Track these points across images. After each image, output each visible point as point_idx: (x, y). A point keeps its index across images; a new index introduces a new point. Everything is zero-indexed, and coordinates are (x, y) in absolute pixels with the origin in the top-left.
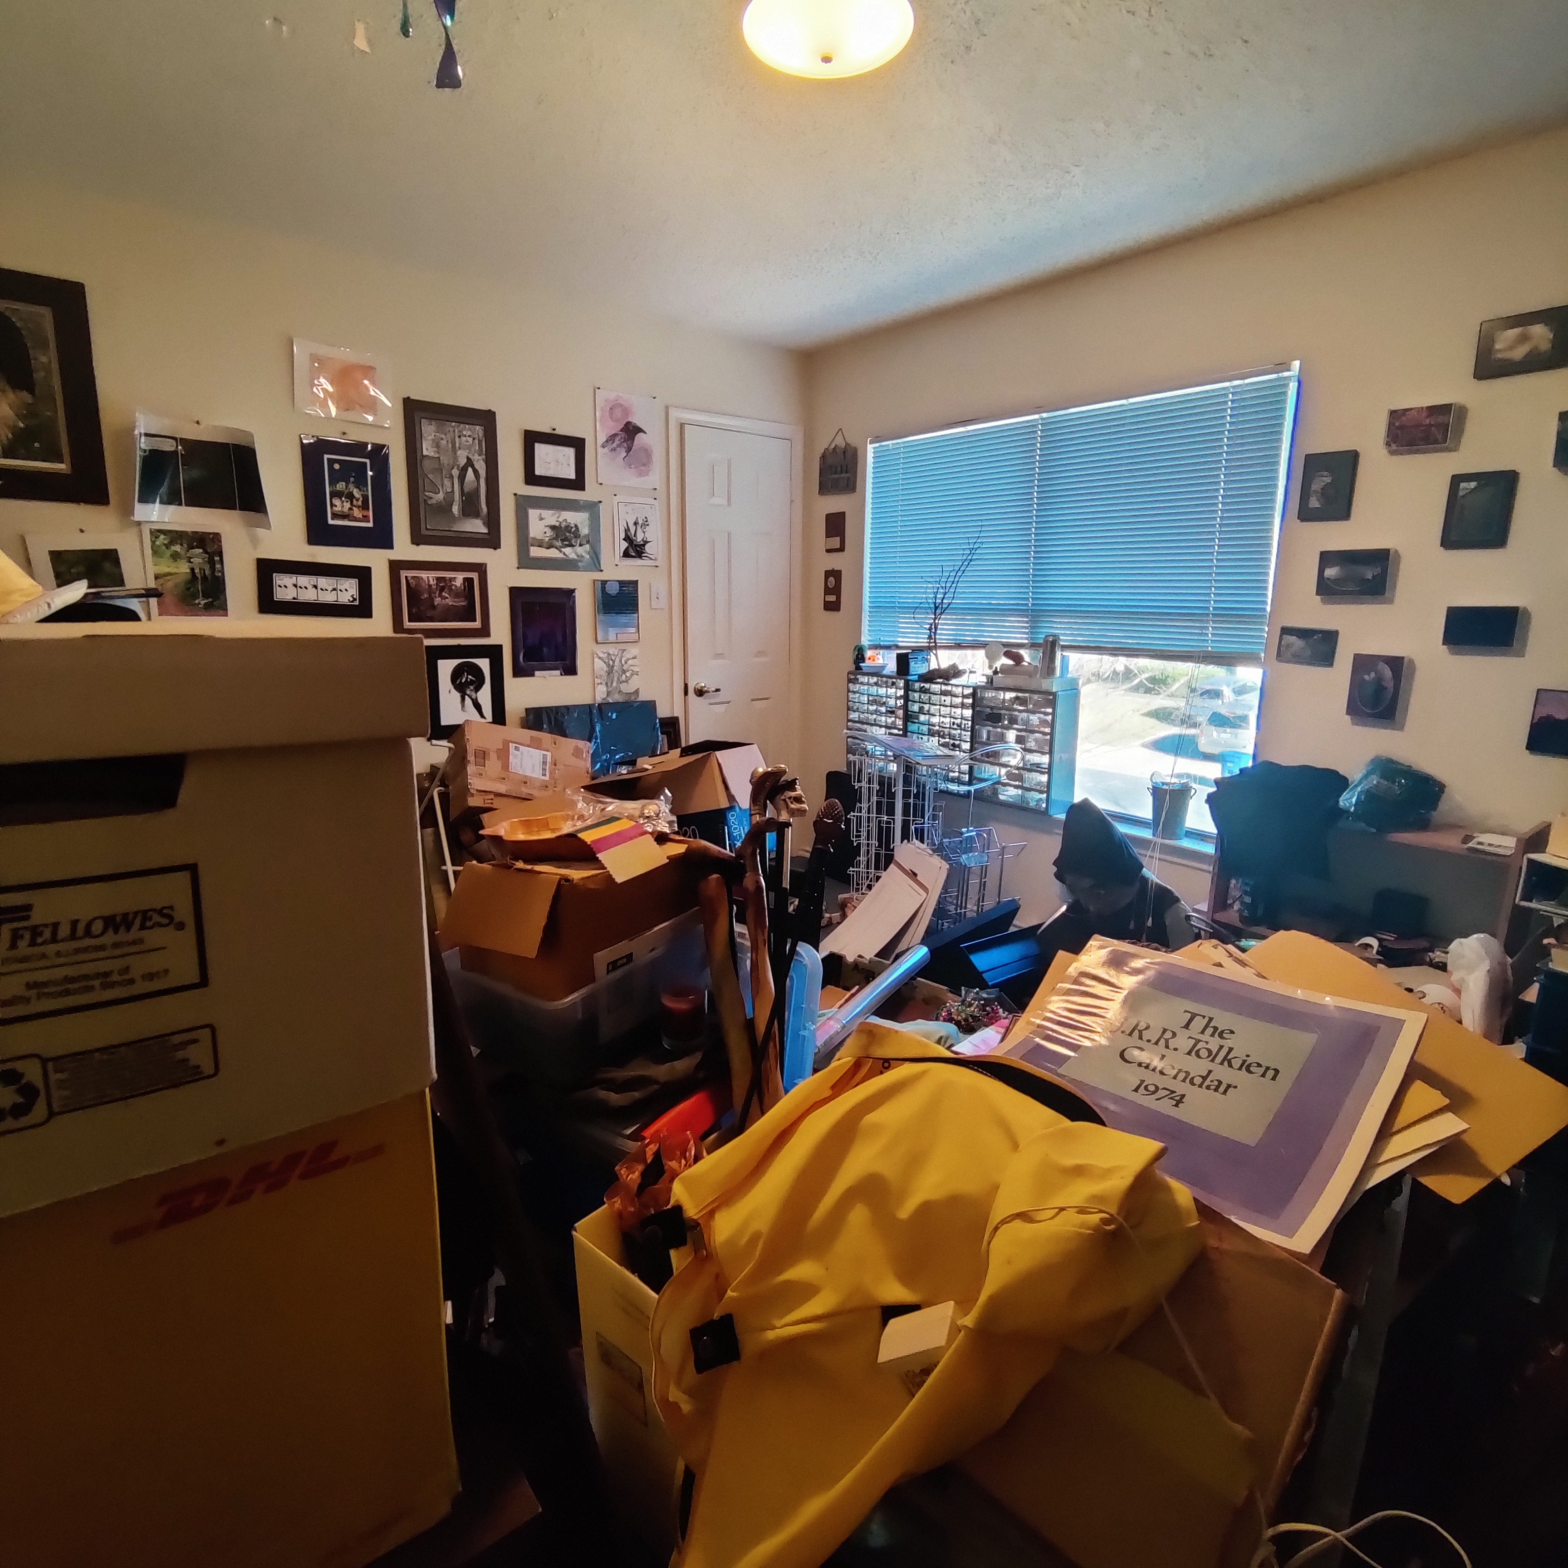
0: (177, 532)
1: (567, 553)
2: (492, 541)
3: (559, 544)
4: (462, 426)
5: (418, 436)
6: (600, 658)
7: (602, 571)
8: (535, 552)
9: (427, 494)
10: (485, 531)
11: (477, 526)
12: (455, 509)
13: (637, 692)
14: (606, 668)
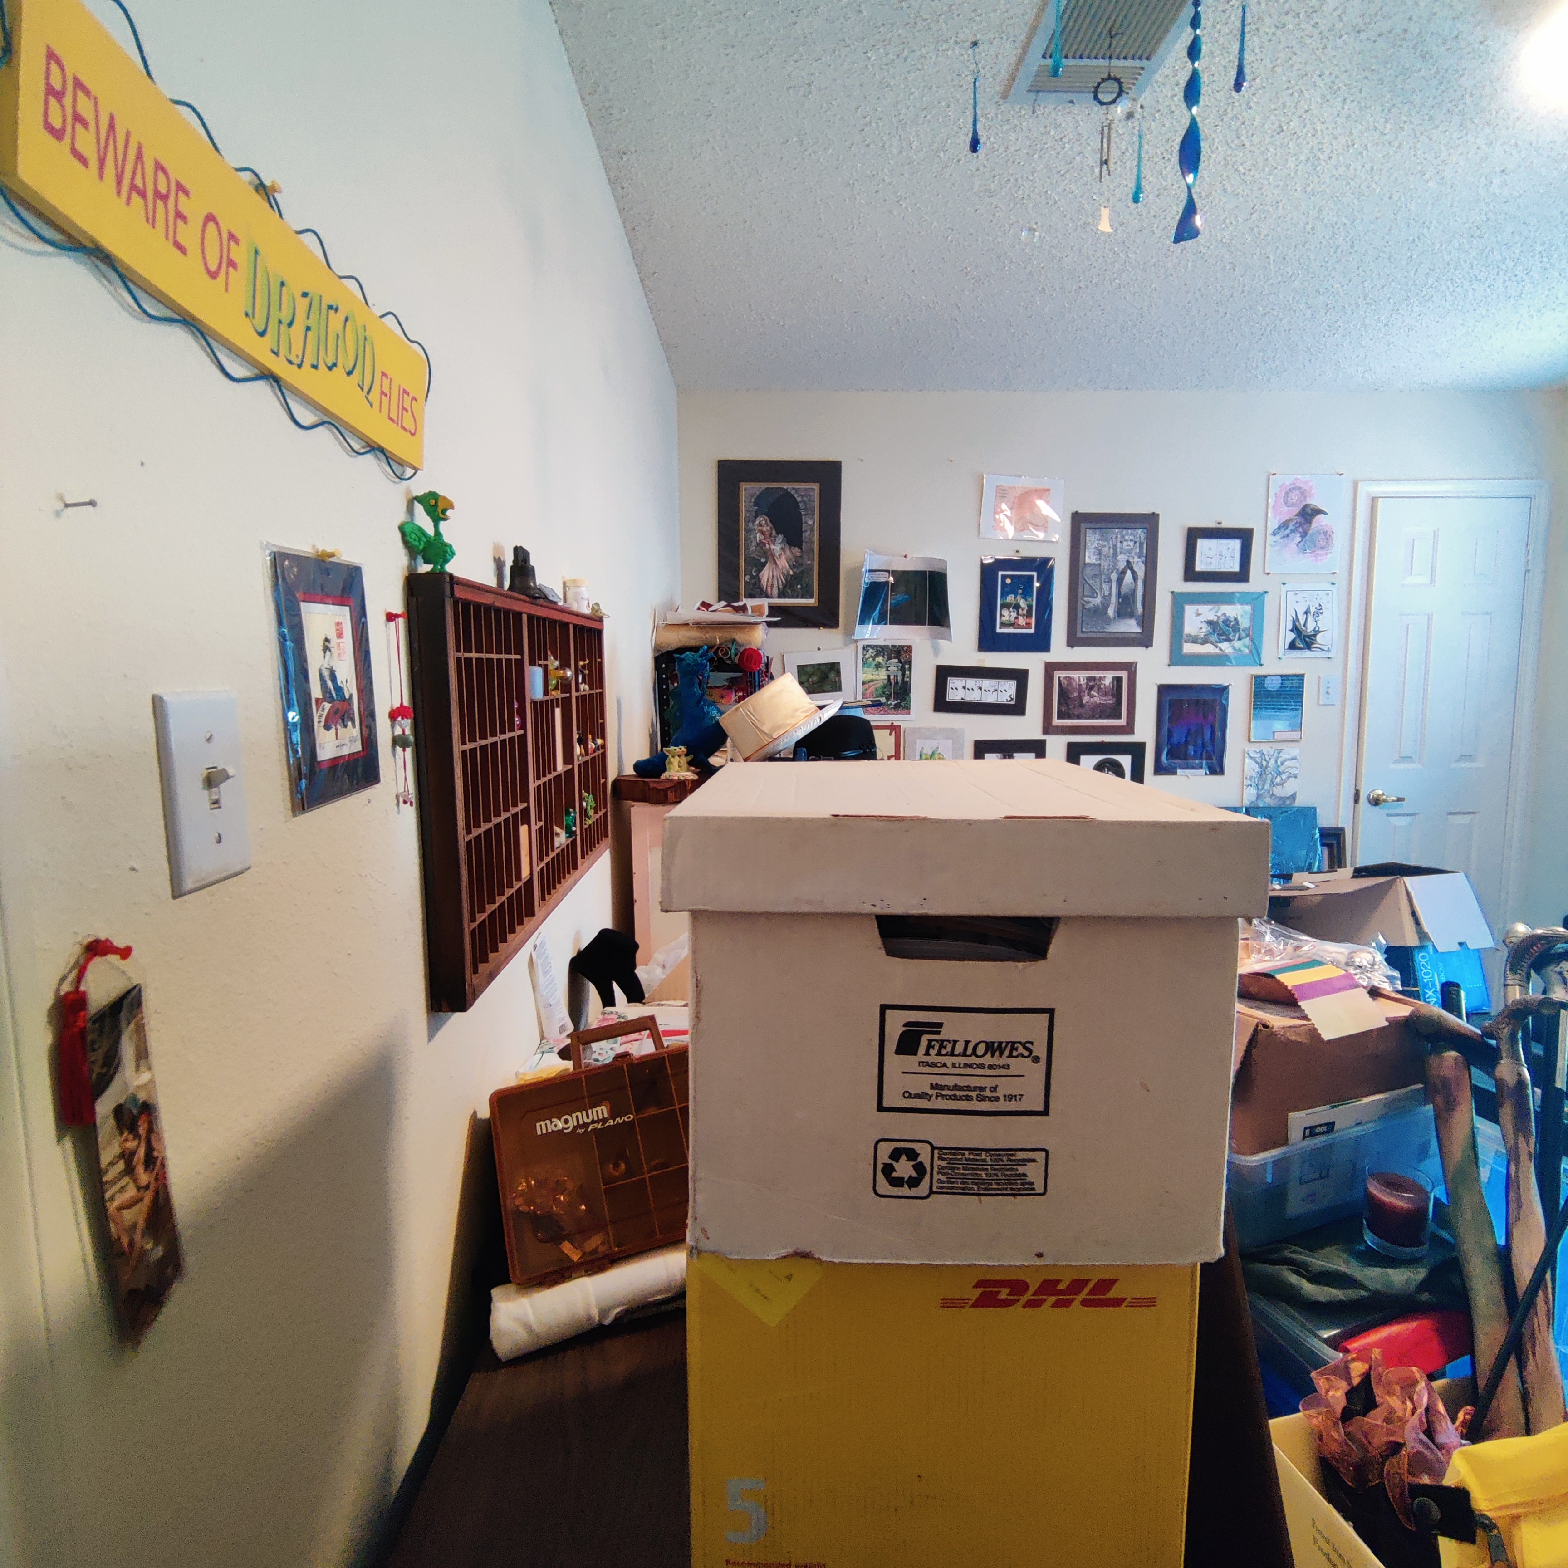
0: (881, 647)
1: (1223, 648)
2: (1145, 640)
3: (1214, 638)
4: (1125, 532)
5: (1082, 546)
6: (1251, 758)
7: (1261, 665)
8: (1189, 648)
9: (1086, 599)
10: (1139, 630)
11: (1131, 626)
12: (1111, 612)
13: (1293, 797)
14: (1257, 768)
